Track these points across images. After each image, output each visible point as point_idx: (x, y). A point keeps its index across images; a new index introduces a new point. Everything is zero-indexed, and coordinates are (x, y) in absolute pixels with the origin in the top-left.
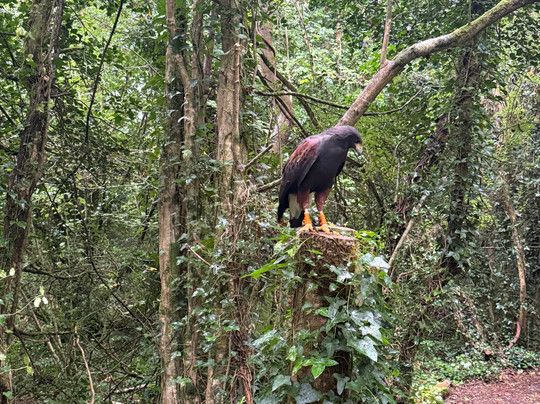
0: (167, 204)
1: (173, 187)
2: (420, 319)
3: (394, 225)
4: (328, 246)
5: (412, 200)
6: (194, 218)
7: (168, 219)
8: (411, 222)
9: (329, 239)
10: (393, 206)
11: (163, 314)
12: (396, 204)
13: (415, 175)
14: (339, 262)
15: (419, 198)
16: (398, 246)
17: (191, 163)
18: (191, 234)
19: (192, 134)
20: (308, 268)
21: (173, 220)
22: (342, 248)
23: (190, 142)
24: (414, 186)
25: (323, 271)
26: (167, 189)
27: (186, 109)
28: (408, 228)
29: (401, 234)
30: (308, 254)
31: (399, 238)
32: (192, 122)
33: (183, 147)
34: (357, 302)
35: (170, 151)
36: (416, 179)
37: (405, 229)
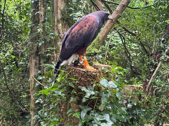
0: (33, 56)
1: (35, 48)
2: (163, 112)
3: (152, 64)
4: (82, 76)
5: (161, 52)
6: (44, 63)
7: (33, 64)
8: (160, 63)
9: (83, 71)
10: (151, 55)
11: (32, 110)
12: (153, 54)
13: (163, 39)
14: (89, 85)
15: (164, 50)
16: (153, 75)
17: (42, 35)
18: (43, 71)
19: (42, 21)
20: (71, 89)
21: (36, 64)
22: (90, 76)
23: (42, 24)
24: (162, 45)
25: (79, 90)
26: (33, 49)
27: (40, 8)
28: (159, 66)
29: (155, 69)
30: (71, 81)
31: (154, 71)
32: (43, 14)
33: (38, 27)
34: (100, 108)
35: (34, 30)
36: (163, 41)
37: (157, 66)
